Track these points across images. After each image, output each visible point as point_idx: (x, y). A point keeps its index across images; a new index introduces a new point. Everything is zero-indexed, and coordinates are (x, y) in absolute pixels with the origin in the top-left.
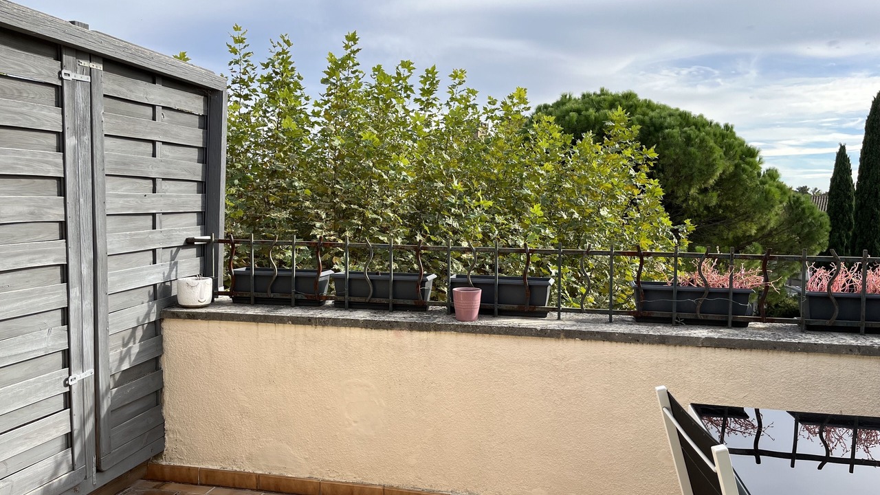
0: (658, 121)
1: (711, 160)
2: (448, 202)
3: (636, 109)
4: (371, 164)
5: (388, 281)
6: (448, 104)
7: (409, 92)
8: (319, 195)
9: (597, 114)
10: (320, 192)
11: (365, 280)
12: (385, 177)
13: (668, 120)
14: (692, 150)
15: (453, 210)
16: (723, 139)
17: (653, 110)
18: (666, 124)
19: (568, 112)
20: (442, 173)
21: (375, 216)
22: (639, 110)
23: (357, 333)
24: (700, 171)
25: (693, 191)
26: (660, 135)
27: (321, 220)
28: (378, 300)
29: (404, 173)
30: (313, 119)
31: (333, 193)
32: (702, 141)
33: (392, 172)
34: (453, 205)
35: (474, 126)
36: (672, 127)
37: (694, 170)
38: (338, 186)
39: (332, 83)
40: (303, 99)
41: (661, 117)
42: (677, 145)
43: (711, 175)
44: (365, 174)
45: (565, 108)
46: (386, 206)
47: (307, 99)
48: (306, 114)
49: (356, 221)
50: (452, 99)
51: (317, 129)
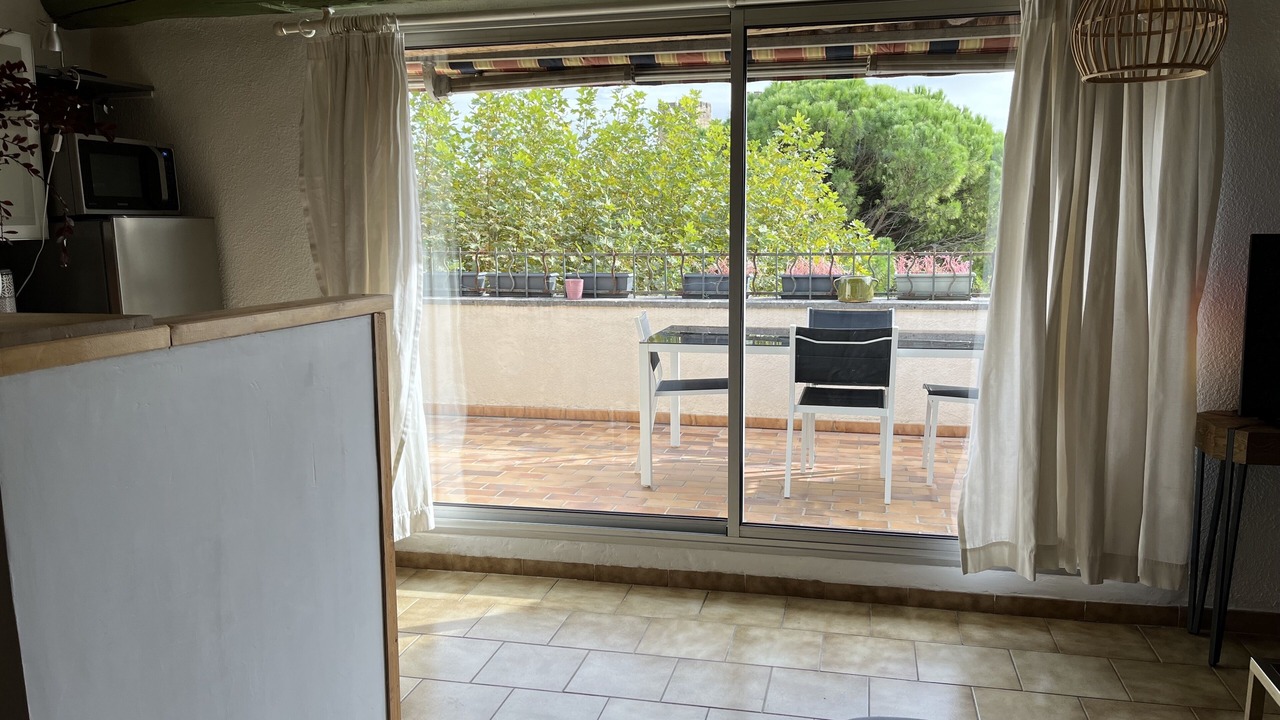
0: (886, 115)
1: (950, 162)
2: (601, 221)
3: (860, 99)
4: (525, 184)
5: (524, 277)
6: (612, 110)
7: (563, 106)
8: (471, 215)
9: (811, 108)
10: (473, 213)
11: (509, 277)
12: (538, 198)
13: (899, 112)
14: (926, 150)
15: (606, 229)
16: (972, 134)
17: (884, 100)
18: (896, 119)
19: (775, 105)
20: (600, 190)
21: (528, 236)
22: (865, 100)
23: (504, 309)
24: (936, 176)
25: (932, 202)
26: (889, 131)
27: (476, 242)
28: (518, 290)
29: (556, 194)
30: (464, 136)
31: (487, 214)
32: (939, 139)
33: (543, 193)
34: (606, 225)
35: (641, 134)
36: (902, 122)
37: (928, 176)
38: (491, 208)
39: (482, 104)
40: (452, 115)
41: (891, 109)
42: (908, 144)
43: (951, 181)
44: (518, 194)
45: (772, 99)
46: (539, 227)
47: (456, 114)
48: (455, 130)
49: (511, 242)
50: (617, 105)
51: (468, 145)
